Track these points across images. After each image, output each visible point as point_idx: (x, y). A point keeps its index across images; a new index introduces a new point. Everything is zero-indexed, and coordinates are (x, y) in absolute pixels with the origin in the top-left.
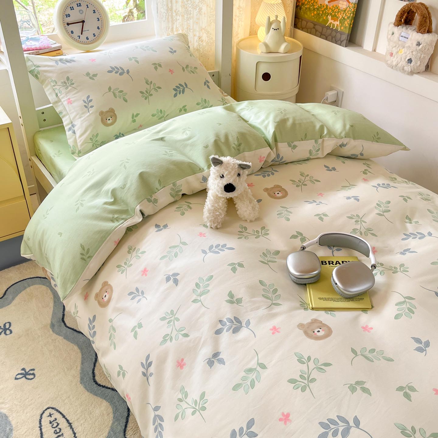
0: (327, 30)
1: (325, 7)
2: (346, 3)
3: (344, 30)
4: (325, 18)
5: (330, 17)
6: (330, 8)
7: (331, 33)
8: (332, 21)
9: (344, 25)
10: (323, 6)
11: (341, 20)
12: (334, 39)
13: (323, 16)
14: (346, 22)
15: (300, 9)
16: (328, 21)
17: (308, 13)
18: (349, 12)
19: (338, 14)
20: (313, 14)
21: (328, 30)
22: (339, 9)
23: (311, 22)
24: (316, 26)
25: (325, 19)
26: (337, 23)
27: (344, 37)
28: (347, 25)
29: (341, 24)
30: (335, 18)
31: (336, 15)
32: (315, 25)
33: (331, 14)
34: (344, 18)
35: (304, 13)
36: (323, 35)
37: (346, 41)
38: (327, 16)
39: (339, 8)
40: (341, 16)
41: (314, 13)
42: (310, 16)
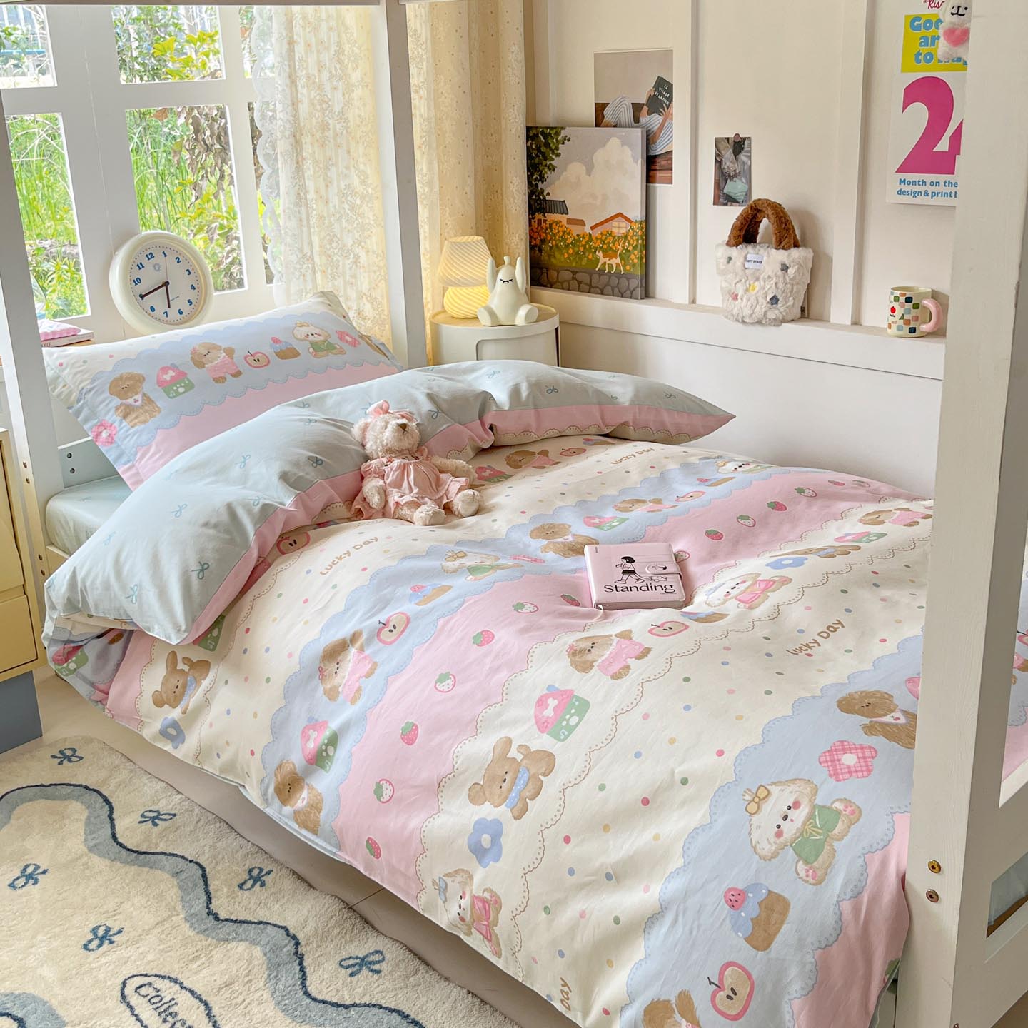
0: (600, 277)
1: (587, 239)
2: (624, 224)
3: (632, 270)
4: (590, 257)
5: (600, 254)
6: (597, 238)
7: (609, 281)
8: (607, 260)
9: (631, 261)
10: (584, 238)
11: (624, 256)
12: (616, 291)
13: (587, 254)
14: (633, 257)
15: (540, 250)
16: (598, 261)
17: (557, 255)
18: (634, 238)
19: (614, 245)
20: (566, 255)
21: (602, 277)
22: (614, 237)
23: (566, 270)
24: (577, 274)
25: (591, 260)
26: (615, 262)
27: (635, 283)
28: (636, 261)
29: (625, 262)
30: (609, 253)
31: (611, 248)
32: (574, 273)
33: (601, 248)
34: (627, 250)
35: (549, 256)
36: (594, 287)
37: (639, 289)
38: (595, 252)
39: (613, 235)
40: (620, 248)
41: (567, 253)
42: (563, 260)
